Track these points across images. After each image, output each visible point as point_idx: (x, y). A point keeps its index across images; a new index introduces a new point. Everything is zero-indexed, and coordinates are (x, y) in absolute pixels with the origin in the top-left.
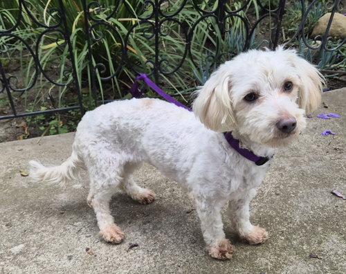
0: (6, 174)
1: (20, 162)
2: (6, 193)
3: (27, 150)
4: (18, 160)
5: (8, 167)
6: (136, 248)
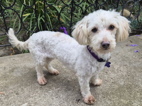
0: (10, 70)
4: (14, 64)
6: (80, 101)
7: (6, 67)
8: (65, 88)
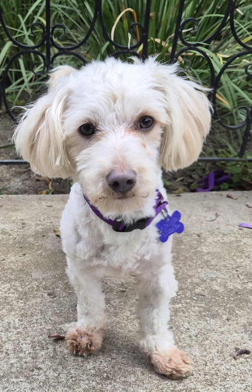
0: (37, 233)
1: (52, 220)
2: (41, 255)
3: (58, 207)
4: (48, 218)
5: (38, 225)
6: (247, 356)
7: (26, 222)
8: (198, 307)
